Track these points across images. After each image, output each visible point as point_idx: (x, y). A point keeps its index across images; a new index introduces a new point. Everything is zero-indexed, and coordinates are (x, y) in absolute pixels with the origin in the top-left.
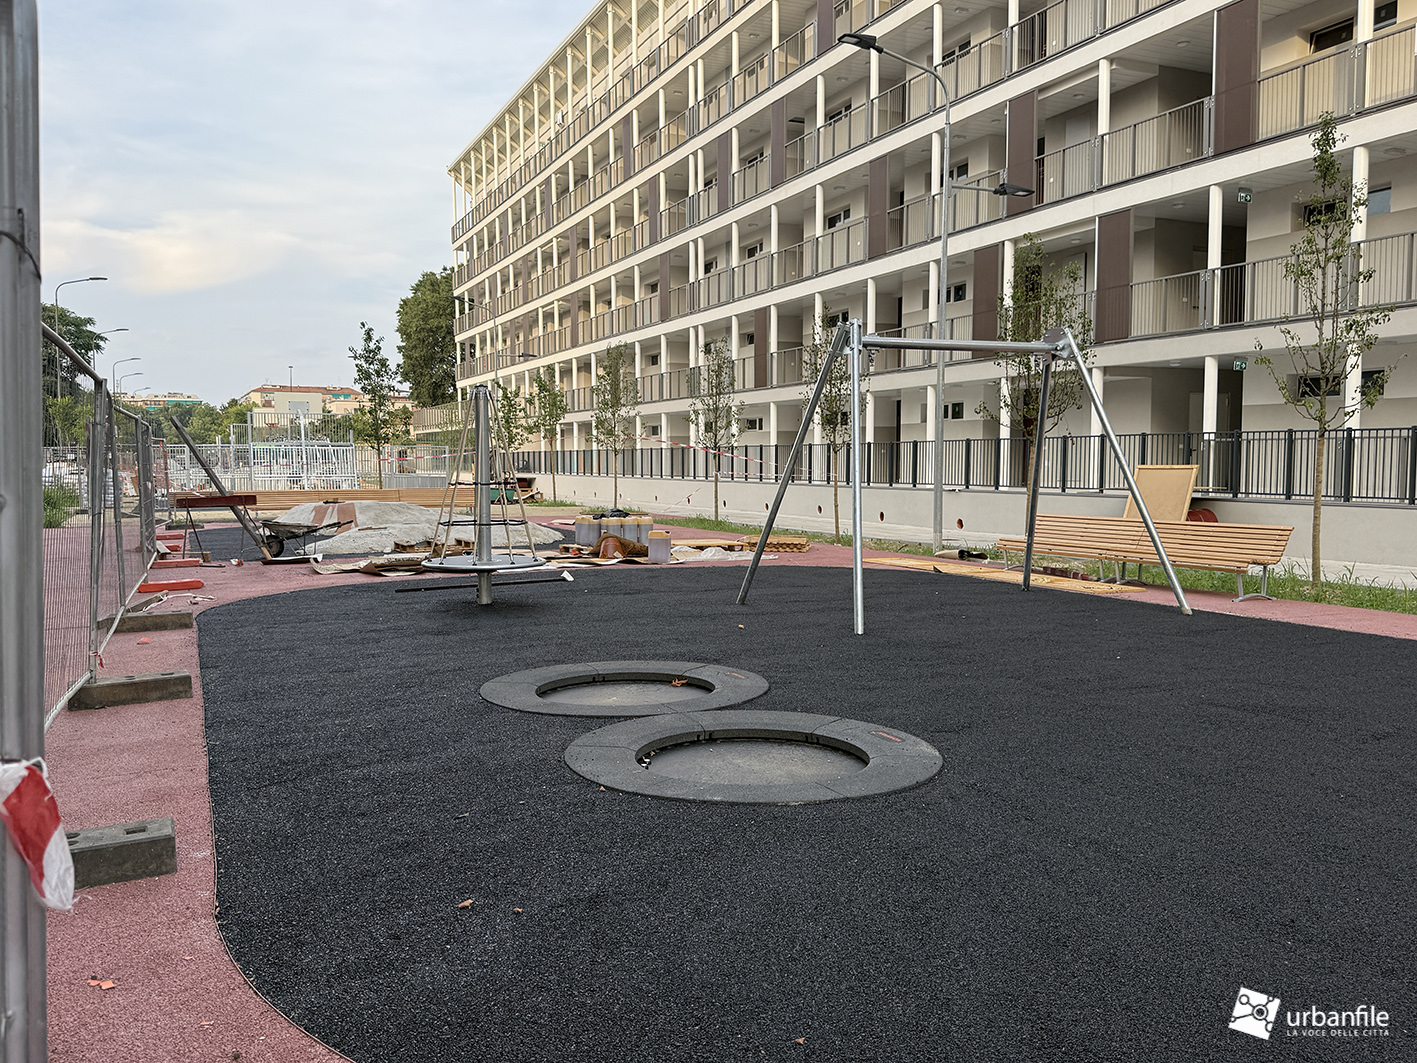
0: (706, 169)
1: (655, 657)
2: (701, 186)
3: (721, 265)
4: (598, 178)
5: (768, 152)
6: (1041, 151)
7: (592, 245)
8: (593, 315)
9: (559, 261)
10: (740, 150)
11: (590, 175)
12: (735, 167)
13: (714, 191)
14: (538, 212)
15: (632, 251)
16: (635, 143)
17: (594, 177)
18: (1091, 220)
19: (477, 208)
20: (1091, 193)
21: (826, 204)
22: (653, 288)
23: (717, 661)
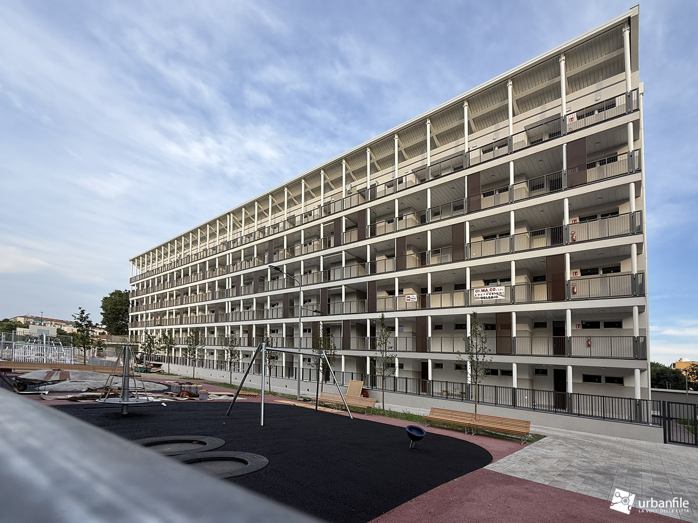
0: (232, 283)
1: (188, 434)
2: (230, 287)
3: (237, 310)
4: (193, 277)
5: (253, 283)
6: (329, 302)
7: (189, 295)
8: (189, 316)
9: (176, 297)
10: (244, 280)
11: (190, 275)
12: (242, 285)
13: (235, 289)
14: (168, 281)
15: (205, 300)
16: (207, 270)
17: (191, 276)
18: (341, 321)
19: (142, 274)
20: (341, 314)
21: (271, 301)
22: (213, 312)
23: (211, 435)
